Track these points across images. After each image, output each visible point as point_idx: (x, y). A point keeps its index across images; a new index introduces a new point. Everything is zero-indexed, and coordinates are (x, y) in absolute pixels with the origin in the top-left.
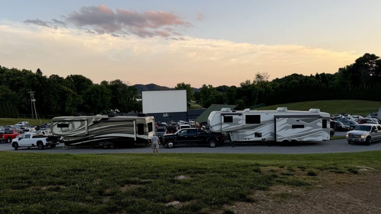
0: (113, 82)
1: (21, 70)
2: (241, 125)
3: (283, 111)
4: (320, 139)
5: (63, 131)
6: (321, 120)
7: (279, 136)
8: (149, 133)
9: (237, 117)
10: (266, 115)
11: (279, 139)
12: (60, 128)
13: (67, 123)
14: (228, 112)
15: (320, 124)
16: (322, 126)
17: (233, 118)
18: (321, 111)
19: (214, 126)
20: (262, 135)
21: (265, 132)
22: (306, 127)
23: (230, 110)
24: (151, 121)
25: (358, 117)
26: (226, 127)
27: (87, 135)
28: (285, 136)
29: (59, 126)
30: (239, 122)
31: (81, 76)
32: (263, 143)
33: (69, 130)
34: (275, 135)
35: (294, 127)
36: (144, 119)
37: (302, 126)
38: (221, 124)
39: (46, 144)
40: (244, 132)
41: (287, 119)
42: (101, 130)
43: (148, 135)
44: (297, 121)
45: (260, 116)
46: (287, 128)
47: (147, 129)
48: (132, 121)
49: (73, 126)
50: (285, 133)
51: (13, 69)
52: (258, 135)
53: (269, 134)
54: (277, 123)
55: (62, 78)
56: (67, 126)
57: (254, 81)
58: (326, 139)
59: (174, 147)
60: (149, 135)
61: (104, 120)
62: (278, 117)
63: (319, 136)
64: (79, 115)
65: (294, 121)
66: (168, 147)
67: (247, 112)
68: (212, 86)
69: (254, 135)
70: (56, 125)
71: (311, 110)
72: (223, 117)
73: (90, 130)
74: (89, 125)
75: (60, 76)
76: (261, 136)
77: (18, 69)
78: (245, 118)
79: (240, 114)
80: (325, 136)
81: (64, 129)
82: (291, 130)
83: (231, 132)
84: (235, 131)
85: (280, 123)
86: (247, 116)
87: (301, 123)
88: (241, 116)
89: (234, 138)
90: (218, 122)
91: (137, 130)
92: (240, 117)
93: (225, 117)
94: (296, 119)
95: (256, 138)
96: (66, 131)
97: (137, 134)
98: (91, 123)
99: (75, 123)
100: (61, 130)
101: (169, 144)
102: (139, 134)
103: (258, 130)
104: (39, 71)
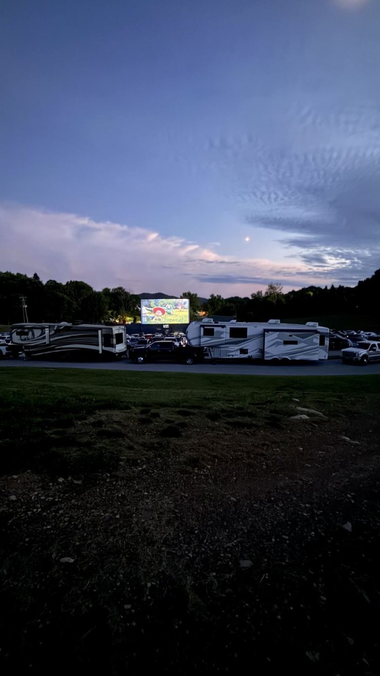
0: (115, 289)
1: (15, 274)
2: (224, 339)
3: (275, 324)
4: (316, 358)
5: (22, 340)
6: (318, 336)
7: (268, 353)
8: (117, 346)
9: (220, 329)
10: (253, 328)
11: (267, 357)
12: (19, 337)
13: (26, 330)
14: (210, 323)
15: (317, 341)
16: (319, 343)
17: (215, 330)
18: (319, 325)
19: (192, 339)
20: (249, 351)
21: (252, 348)
22: (300, 343)
23: (212, 321)
24: (121, 331)
25: (370, 334)
26: (206, 341)
27: (48, 345)
28: (274, 354)
29: (18, 334)
30: (222, 336)
31: (82, 282)
32: (250, 361)
33: (28, 339)
34: (262, 351)
35: (286, 343)
36: (112, 329)
37: (295, 343)
38: (200, 337)
39: (6, 353)
40: (227, 347)
41: (278, 333)
42: (62, 341)
43: (115, 347)
44: (290, 336)
45: (246, 329)
46: (277, 344)
47: (115, 341)
48: (96, 330)
49: (33, 334)
50: (274, 350)
51: (7, 272)
52: (243, 351)
53: (257, 351)
54: (266, 338)
55: (60, 285)
56: (27, 334)
57: (267, 293)
58: (323, 358)
59: (144, 362)
60: (117, 348)
61: (67, 329)
62: (268, 331)
63: (315, 354)
64: (42, 323)
65: (286, 336)
66: (137, 362)
67: (234, 324)
68: (220, 296)
69: (239, 352)
70: (15, 333)
71: (308, 323)
72: (202, 329)
73: (51, 340)
74: (51, 334)
75: (58, 282)
76: (247, 353)
77: (12, 273)
78: (229, 331)
79: (223, 327)
80: (322, 354)
81: (23, 337)
82: (283, 346)
83: (212, 347)
84: (217, 346)
85: (270, 338)
86: (231, 329)
87: (294, 338)
88: (225, 328)
89: (215, 354)
90: (197, 335)
91: (103, 341)
92: (224, 330)
93: (205, 330)
94: (289, 334)
95: (241, 355)
96: (25, 340)
97: (103, 346)
98: (53, 332)
99: (35, 331)
100: (21, 338)
101: (139, 358)
102: (105, 346)
103: (243, 346)
104: (36, 275)
